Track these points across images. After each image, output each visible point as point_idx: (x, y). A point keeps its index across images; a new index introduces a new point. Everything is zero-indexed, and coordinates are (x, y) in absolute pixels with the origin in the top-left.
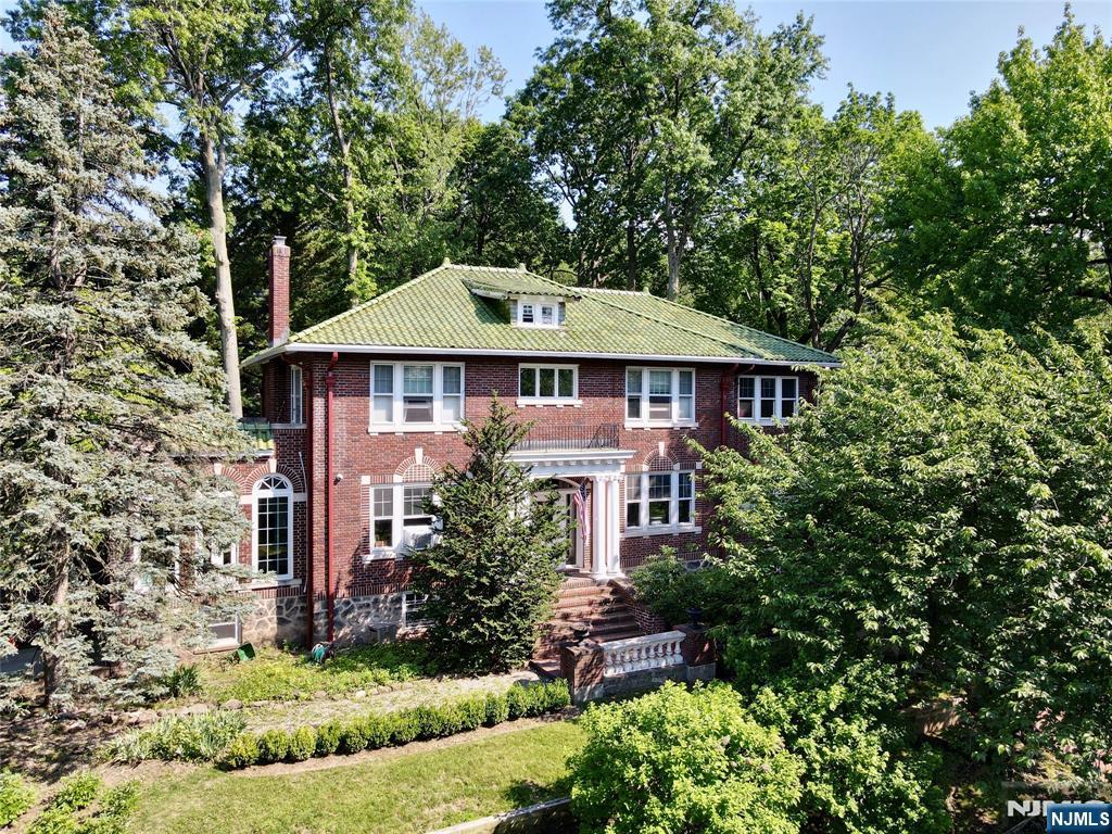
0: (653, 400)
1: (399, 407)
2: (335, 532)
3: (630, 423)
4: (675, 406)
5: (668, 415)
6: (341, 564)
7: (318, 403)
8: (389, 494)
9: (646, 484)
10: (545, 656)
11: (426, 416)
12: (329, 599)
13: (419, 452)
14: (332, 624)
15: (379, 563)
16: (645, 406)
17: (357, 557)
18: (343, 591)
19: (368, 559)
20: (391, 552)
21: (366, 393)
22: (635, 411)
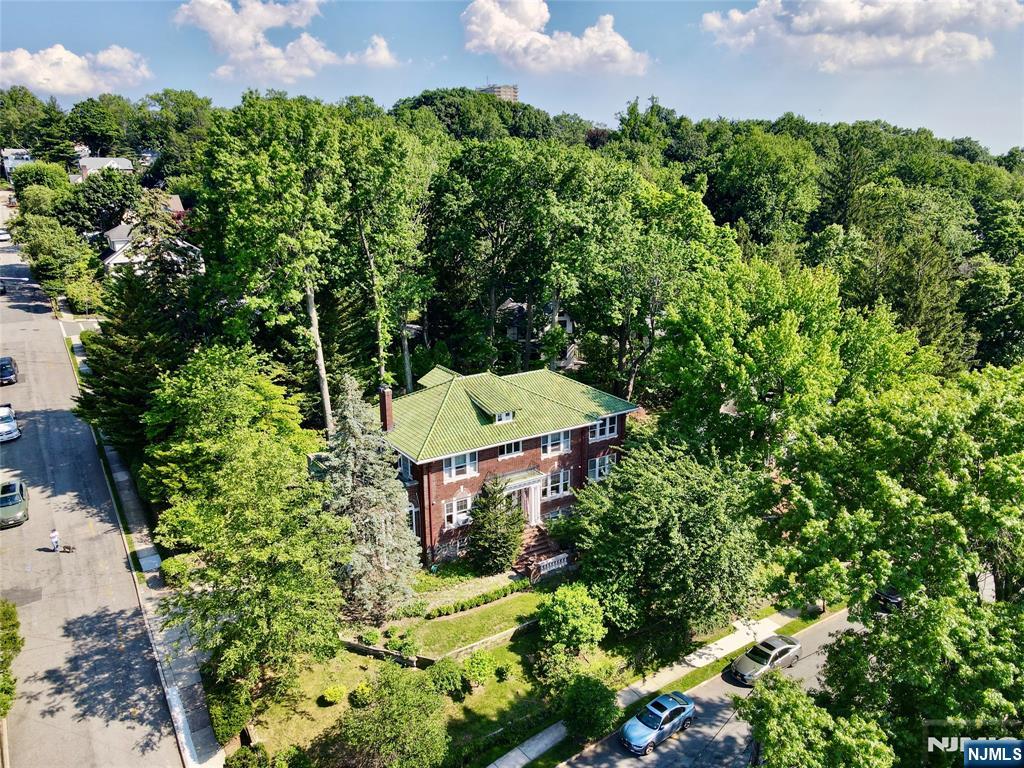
0: (552, 445)
1: (454, 471)
2: (433, 523)
3: (544, 456)
4: (562, 445)
5: (559, 449)
6: (436, 534)
7: (425, 477)
8: (451, 505)
9: (549, 481)
10: (517, 564)
11: (464, 472)
12: (432, 548)
13: (462, 487)
14: (433, 556)
15: (449, 532)
16: (549, 448)
17: (441, 530)
18: (437, 543)
19: (445, 530)
20: (452, 526)
21: (442, 469)
22: (545, 451)
